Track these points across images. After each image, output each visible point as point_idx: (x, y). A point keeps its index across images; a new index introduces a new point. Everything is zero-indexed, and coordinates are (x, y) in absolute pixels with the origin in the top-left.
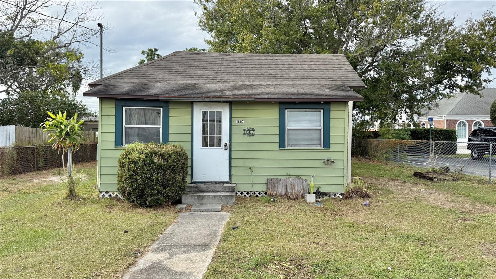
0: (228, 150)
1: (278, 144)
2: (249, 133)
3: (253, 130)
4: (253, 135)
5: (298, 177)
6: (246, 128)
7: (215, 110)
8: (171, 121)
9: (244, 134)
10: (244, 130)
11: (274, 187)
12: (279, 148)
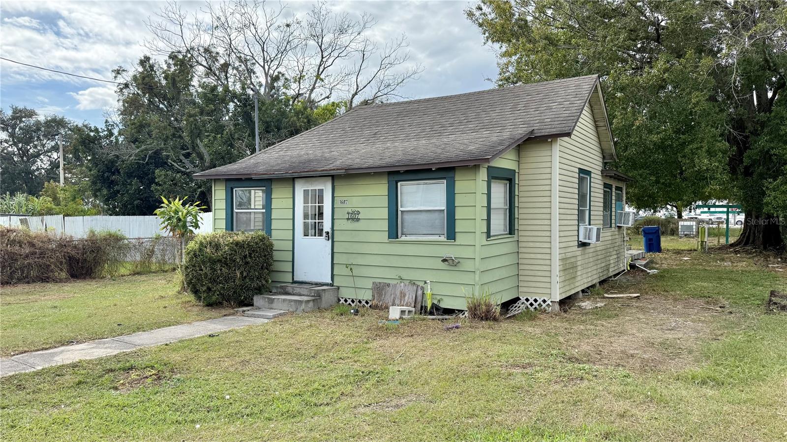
0: (330, 240)
1: (387, 233)
2: (354, 217)
3: (359, 213)
4: (358, 220)
5: (412, 283)
6: (350, 211)
7: (317, 188)
8: (275, 204)
9: (348, 219)
10: (348, 213)
11: (380, 295)
12: (389, 238)
